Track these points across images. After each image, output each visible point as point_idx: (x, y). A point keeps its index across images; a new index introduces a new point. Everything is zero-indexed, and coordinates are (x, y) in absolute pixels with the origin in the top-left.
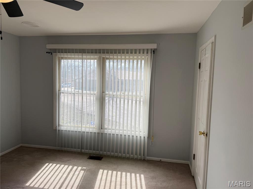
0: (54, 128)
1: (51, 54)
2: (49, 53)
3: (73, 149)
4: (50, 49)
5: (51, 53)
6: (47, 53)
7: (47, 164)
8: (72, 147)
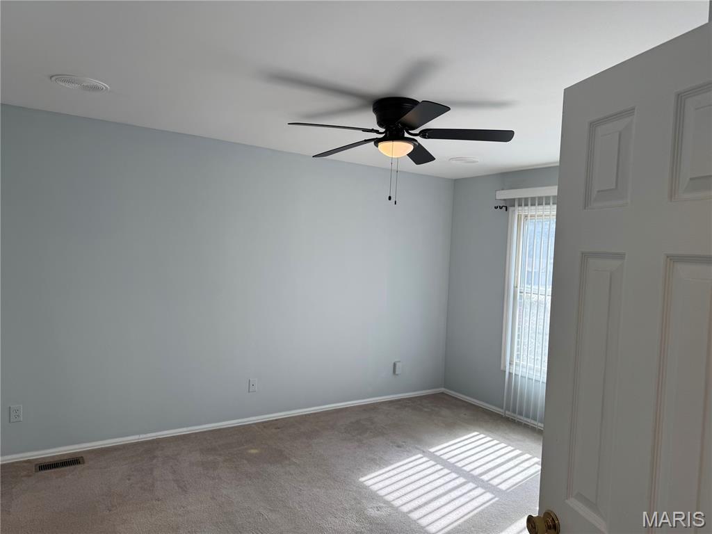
0: (502, 368)
1: (506, 210)
2: (501, 208)
3: (529, 420)
4: (505, 200)
5: (506, 207)
6: (496, 208)
7: (476, 433)
8: (527, 416)
